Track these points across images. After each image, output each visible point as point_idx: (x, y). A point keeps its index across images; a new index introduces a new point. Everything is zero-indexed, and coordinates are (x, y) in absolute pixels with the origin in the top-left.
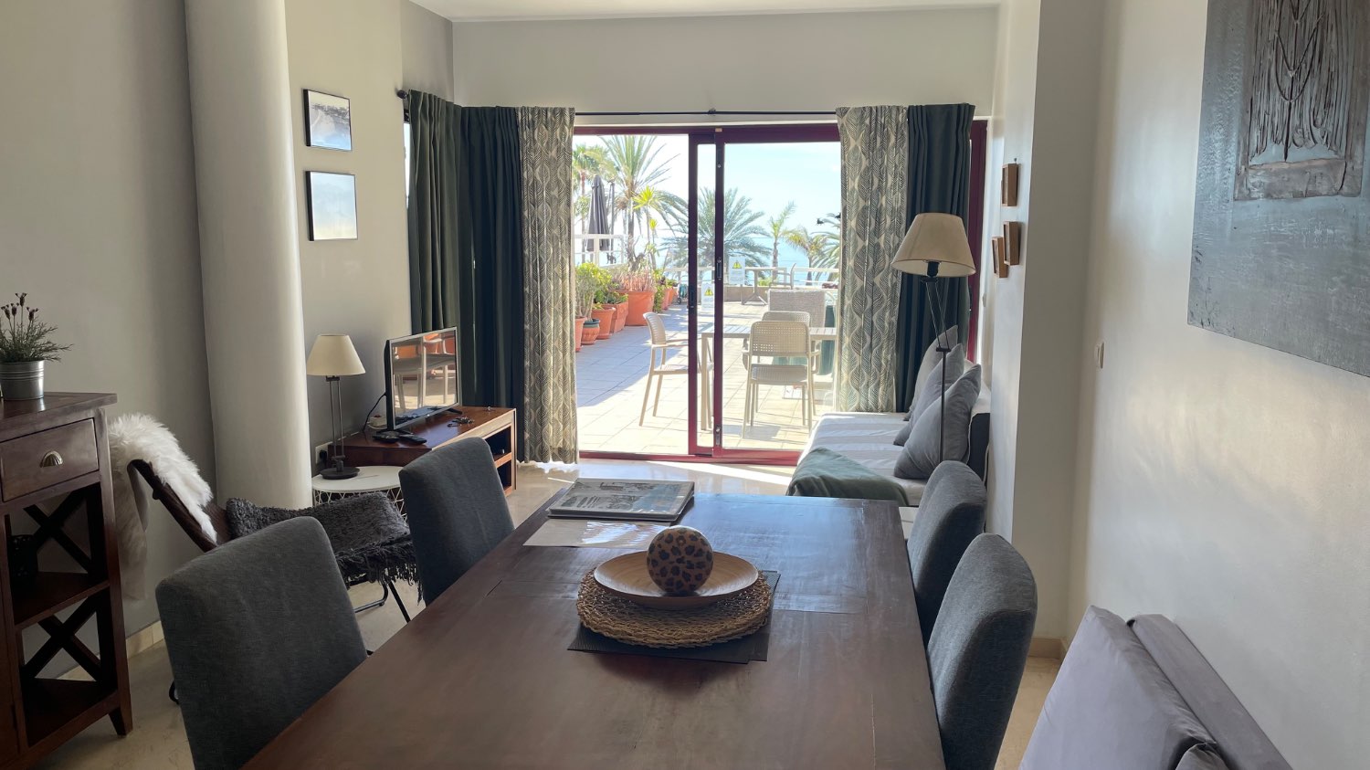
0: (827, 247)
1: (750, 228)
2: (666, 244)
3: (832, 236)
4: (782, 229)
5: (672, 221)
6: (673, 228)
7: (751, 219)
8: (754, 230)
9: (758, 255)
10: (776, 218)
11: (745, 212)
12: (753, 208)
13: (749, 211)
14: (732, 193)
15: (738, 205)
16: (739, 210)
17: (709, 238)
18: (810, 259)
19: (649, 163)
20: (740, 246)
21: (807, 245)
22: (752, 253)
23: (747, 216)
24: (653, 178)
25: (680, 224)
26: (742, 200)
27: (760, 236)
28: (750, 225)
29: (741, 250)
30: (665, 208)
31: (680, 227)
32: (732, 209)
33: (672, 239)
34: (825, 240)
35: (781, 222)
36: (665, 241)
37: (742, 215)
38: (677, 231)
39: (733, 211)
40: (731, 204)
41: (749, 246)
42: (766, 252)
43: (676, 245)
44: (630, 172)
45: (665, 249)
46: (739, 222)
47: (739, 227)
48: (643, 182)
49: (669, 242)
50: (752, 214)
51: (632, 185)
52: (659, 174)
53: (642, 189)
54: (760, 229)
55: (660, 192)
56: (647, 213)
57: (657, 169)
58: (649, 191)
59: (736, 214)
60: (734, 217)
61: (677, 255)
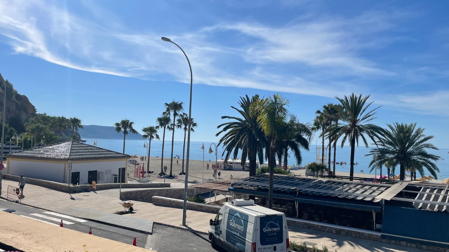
1: (424, 145)
2: (373, 152)
5: (377, 139)
6: (377, 143)
7: (426, 139)
8: (427, 146)
9: (430, 160)
11: (421, 136)
14: (413, 125)
15: (416, 132)
16: (418, 134)
17: (398, 149)
19: (364, 111)
22: (426, 158)
23: (422, 138)
24: (366, 118)
25: (381, 141)
26: (419, 129)
27: (431, 149)
28: (425, 143)
29: (419, 157)
30: (372, 133)
31: (381, 143)
32: (413, 134)
33: (375, 150)
36: (373, 150)
37: (419, 137)
38: (379, 145)
39: (414, 136)
40: (412, 131)
41: (424, 155)
42: (435, 158)
43: (379, 153)
44: (353, 114)
45: (372, 154)
46: (417, 141)
47: (417, 144)
48: (360, 120)
49: (374, 150)
50: (426, 137)
51: (354, 122)
52: (370, 116)
53: (358, 124)
54: (432, 145)
55: (370, 125)
56: (362, 135)
57: (368, 114)
58: (364, 124)
59: (416, 136)
60: (414, 138)
61: (379, 158)
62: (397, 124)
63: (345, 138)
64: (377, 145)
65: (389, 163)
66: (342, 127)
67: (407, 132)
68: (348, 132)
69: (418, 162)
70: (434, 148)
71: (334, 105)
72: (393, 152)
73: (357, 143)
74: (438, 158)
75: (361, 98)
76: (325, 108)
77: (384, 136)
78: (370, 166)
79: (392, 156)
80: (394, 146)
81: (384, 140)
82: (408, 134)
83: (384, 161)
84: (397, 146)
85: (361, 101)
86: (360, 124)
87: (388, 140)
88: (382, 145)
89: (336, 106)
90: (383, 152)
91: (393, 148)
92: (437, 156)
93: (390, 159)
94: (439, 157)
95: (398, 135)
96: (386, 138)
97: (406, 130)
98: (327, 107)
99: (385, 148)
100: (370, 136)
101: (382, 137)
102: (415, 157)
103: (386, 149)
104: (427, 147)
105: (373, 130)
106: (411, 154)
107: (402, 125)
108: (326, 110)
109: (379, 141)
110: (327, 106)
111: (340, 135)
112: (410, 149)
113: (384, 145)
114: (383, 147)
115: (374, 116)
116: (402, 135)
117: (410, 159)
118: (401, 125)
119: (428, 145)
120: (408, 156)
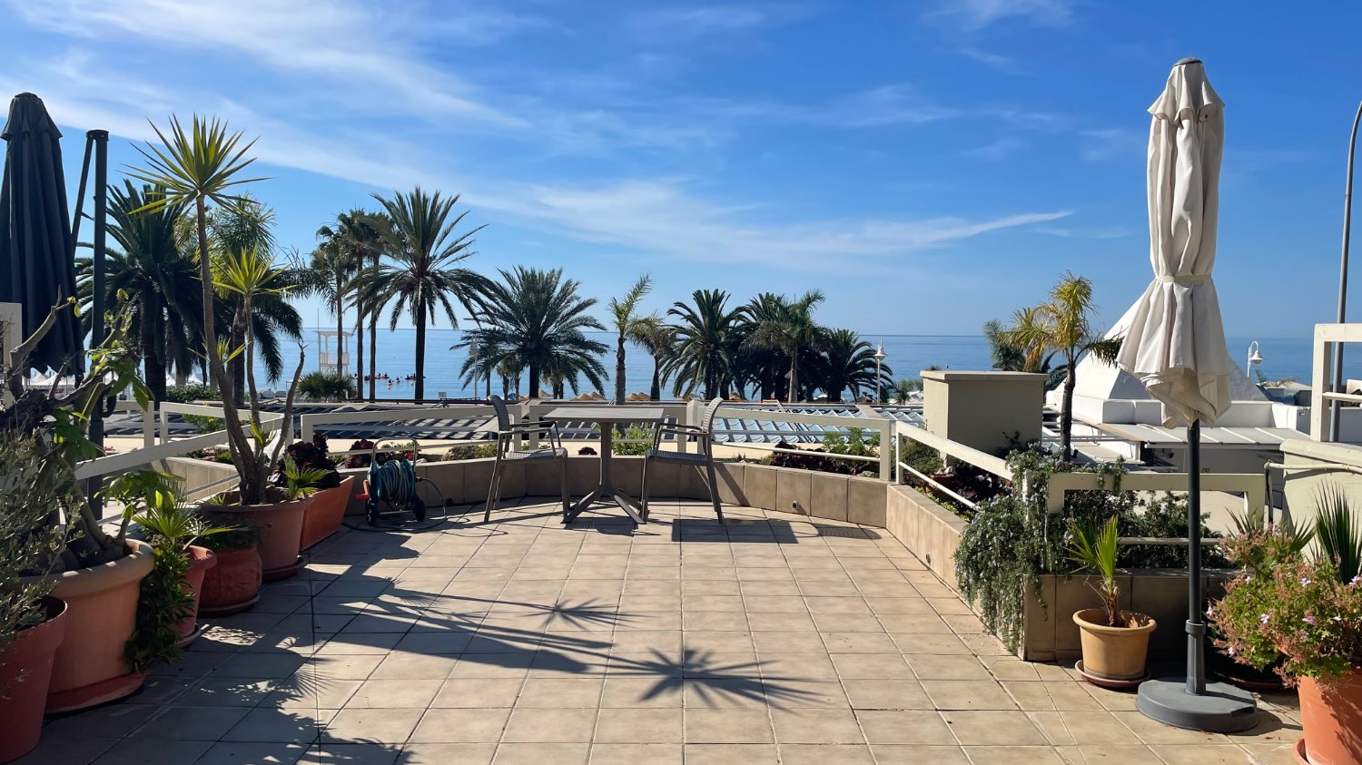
0: (677, 343)
1: (579, 319)
2: (469, 338)
3: (682, 330)
4: (631, 316)
5: (477, 308)
6: (479, 317)
7: (581, 307)
8: (585, 322)
9: (590, 353)
10: (621, 302)
11: (572, 299)
12: (582, 294)
13: (578, 298)
14: (556, 273)
15: (563, 290)
16: (565, 296)
17: (525, 330)
18: (657, 358)
19: (446, 234)
20: (566, 342)
21: (652, 341)
22: (582, 351)
23: (574, 304)
24: (450, 253)
25: (487, 312)
26: (568, 283)
27: (593, 329)
28: (579, 315)
29: (567, 347)
30: (467, 291)
31: (486, 317)
32: (555, 294)
33: (474, 333)
34: (674, 335)
35: (630, 306)
36: (468, 334)
37: (569, 302)
38: (484, 321)
39: (558, 298)
40: (554, 289)
41: (579, 342)
42: (600, 349)
43: (482, 339)
44: (420, 244)
45: (468, 344)
46: (565, 311)
47: (563, 318)
48: (437, 258)
49: (472, 335)
50: (582, 300)
51: (423, 262)
52: (459, 248)
53: (436, 267)
54: (595, 321)
55: (461, 271)
56: (443, 298)
57: (457, 243)
58: (445, 269)
59: (561, 301)
60: (558, 305)
61: (484, 353)
62: (521, 269)
63: (400, 304)
64: (478, 321)
65: (506, 364)
66: (392, 275)
67: (543, 290)
68: (407, 287)
69: (568, 358)
70: (597, 326)
71: (366, 214)
72: (512, 339)
73: (432, 316)
74: (605, 348)
75: (439, 201)
76: (343, 221)
77: (494, 300)
78: (463, 372)
79: (512, 347)
80: (516, 324)
81: (495, 309)
82: (544, 296)
83: (496, 360)
84: (524, 323)
85: (439, 208)
86: (436, 268)
87: (502, 308)
88: (489, 322)
89: (372, 216)
90: (492, 338)
91: (513, 328)
92: (604, 345)
93: (508, 354)
94: (607, 346)
95: (523, 296)
96: (497, 303)
97: (541, 285)
98: (348, 219)
99: (497, 328)
100: (461, 299)
101: (491, 302)
102: (561, 350)
103: (499, 332)
104: (586, 325)
105: (470, 284)
106: (551, 341)
107: (533, 272)
108: (346, 227)
109: (483, 311)
110: (349, 216)
111: (388, 296)
112: (551, 329)
113: (493, 322)
114: (492, 327)
115: (470, 249)
116: (532, 296)
117: (549, 354)
118: (530, 272)
119: (586, 319)
120: (545, 345)
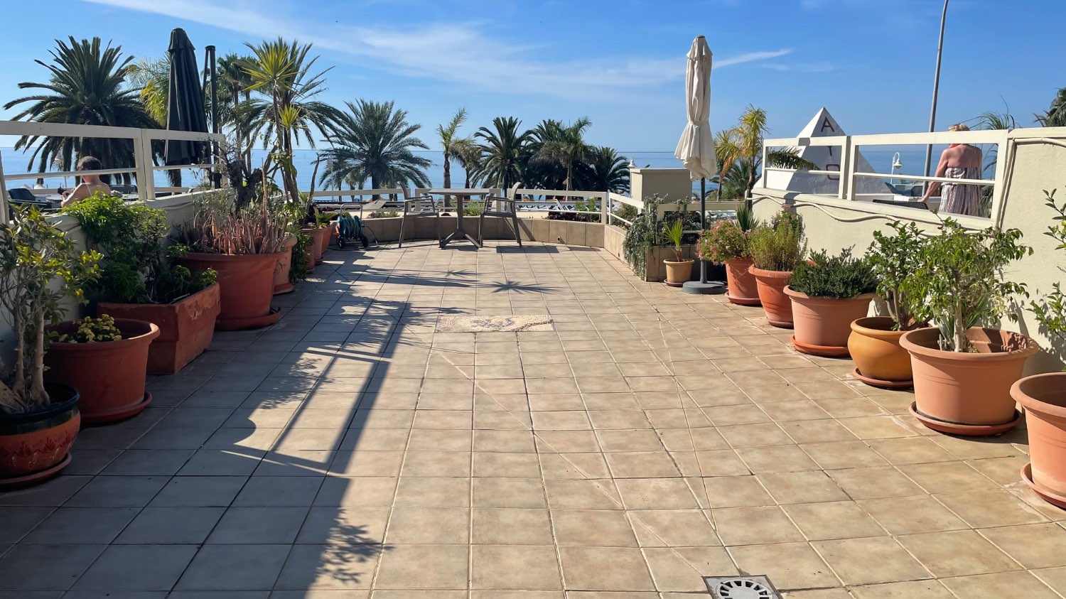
0: (482, 159)
1: (408, 140)
2: (325, 155)
3: (486, 149)
4: (453, 138)
5: (330, 132)
6: (331, 139)
7: (409, 131)
8: (413, 143)
9: (417, 166)
10: (446, 127)
11: (401, 125)
12: (410, 121)
13: (406, 124)
14: (389, 105)
15: (395, 118)
16: (396, 123)
17: (367, 149)
18: (468, 171)
19: (303, 75)
20: (398, 158)
21: (464, 157)
22: (411, 165)
23: (404, 129)
24: (308, 90)
25: (338, 136)
26: (399, 112)
27: (418, 148)
28: (407, 137)
29: (400, 162)
30: (321, 119)
31: (337, 139)
32: (389, 121)
33: (330, 151)
34: (480, 153)
35: (452, 131)
36: (324, 152)
37: (399, 127)
38: (335, 142)
39: (391, 124)
40: (388, 117)
41: (408, 157)
42: (425, 163)
43: (335, 156)
45: (324, 160)
46: (397, 134)
47: (395, 140)
48: (298, 93)
49: (328, 153)
50: (410, 126)
51: (287, 97)
52: (313, 86)
54: (420, 142)
55: (316, 103)
56: (303, 123)
57: (311, 81)
58: (303, 102)
59: (394, 126)
60: (392, 129)
61: (336, 167)
62: (362, 102)
63: (270, 129)
64: (331, 142)
65: (353, 176)
66: (264, 107)
67: (380, 118)
68: (273, 115)
69: (400, 171)
70: (422, 146)
71: (239, 58)
72: (359, 156)
73: (296, 136)
74: (429, 163)
75: (297, 48)
76: (222, 64)
77: (343, 126)
78: (322, 182)
79: (357, 162)
80: (360, 145)
81: (344, 134)
82: (381, 122)
83: (346, 172)
84: (365, 143)
85: (297, 53)
86: (297, 101)
87: (349, 132)
88: (339, 143)
89: (243, 60)
90: (342, 155)
91: (358, 147)
92: (426, 160)
93: (354, 168)
94: (429, 161)
95: (365, 122)
96: (345, 128)
97: (378, 114)
98: (225, 62)
99: (345, 147)
100: (317, 124)
101: (340, 128)
102: (395, 164)
103: (347, 150)
104: (413, 145)
105: (323, 114)
106: (388, 157)
107: (372, 104)
108: (223, 69)
109: (335, 134)
110: (225, 59)
111: (262, 123)
112: (387, 149)
113: (343, 143)
114: (341, 147)
115: (322, 86)
116: (372, 123)
117: (387, 167)
118: (369, 104)
119: (413, 140)
120: (384, 160)
